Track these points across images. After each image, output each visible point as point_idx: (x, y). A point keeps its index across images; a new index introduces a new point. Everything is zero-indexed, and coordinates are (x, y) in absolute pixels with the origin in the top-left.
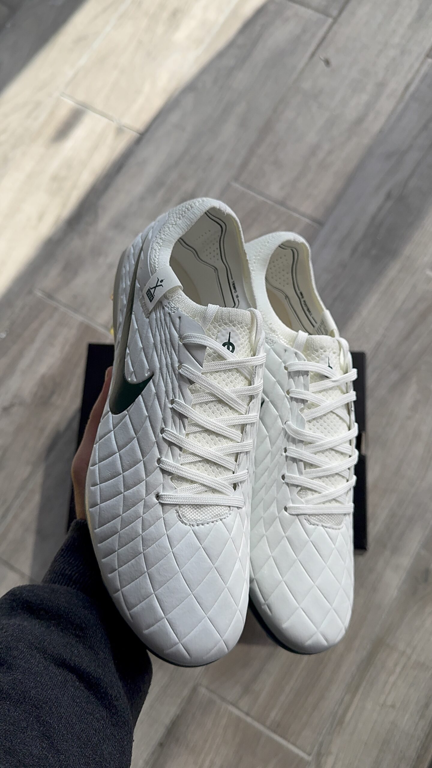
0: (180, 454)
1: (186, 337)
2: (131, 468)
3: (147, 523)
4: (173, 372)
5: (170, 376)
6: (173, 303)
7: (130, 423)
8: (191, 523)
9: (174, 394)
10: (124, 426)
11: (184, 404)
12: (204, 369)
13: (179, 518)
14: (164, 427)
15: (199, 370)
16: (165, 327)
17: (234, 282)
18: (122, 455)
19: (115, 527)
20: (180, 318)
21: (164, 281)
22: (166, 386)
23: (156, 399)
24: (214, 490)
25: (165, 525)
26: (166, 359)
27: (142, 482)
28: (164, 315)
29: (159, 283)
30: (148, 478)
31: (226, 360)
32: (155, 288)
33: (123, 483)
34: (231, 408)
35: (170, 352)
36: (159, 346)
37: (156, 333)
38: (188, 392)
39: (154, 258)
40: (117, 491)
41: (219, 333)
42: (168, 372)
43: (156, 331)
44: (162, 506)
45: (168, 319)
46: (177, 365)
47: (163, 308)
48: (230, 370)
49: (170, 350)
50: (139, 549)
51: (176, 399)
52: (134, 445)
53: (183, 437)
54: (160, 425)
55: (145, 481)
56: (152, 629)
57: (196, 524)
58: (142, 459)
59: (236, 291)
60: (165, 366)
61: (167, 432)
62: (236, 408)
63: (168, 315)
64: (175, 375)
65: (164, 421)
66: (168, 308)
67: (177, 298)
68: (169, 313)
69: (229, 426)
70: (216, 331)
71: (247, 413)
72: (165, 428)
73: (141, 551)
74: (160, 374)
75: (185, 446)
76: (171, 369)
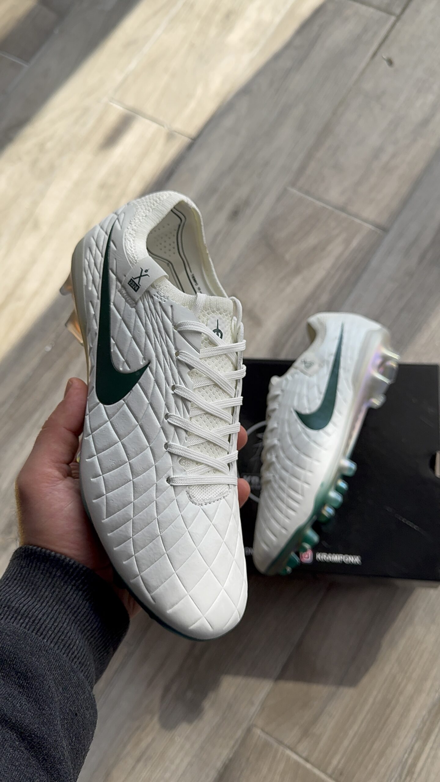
0: (186, 437)
1: (180, 325)
2: (137, 455)
3: (161, 507)
4: (170, 359)
5: (168, 363)
6: (162, 292)
7: (129, 411)
8: (200, 503)
9: (174, 380)
10: (123, 415)
11: (185, 387)
12: (201, 355)
13: (190, 499)
14: (168, 412)
15: (197, 356)
16: (156, 316)
17: (193, 275)
18: (126, 444)
19: (127, 514)
20: (172, 306)
21: (149, 271)
22: (165, 373)
23: (156, 386)
24: (216, 470)
25: (178, 506)
26: (161, 346)
27: (151, 468)
28: (154, 304)
29: (144, 273)
30: (157, 463)
31: (217, 346)
32: (140, 277)
33: (131, 470)
34: (224, 391)
35: (165, 340)
36: (152, 334)
37: (147, 322)
38: (188, 378)
39: (131, 249)
40: (125, 479)
41: (208, 321)
42: (166, 360)
43: (146, 320)
44: (174, 488)
45: (159, 307)
46: (174, 352)
47: (152, 297)
48: (220, 356)
49: (164, 338)
50: (156, 532)
51: (177, 385)
52: (137, 432)
53: (187, 420)
54: (163, 411)
55: (154, 466)
56: (176, 607)
57: (204, 503)
58: (148, 445)
59: (197, 284)
60: (162, 354)
61: (172, 416)
62: (228, 392)
63: (158, 304)
64: (173, 361)
65: (168, 406)
66: (157, 297)
67: (165, 288)
68: (160, 302)
69: (223, 409)
70: (205, 319)
71: (236, 396)
72: (170, 413)
73: (158, 534)
74: (157, 362)
75: (191, 429)
76: (168, 356)
